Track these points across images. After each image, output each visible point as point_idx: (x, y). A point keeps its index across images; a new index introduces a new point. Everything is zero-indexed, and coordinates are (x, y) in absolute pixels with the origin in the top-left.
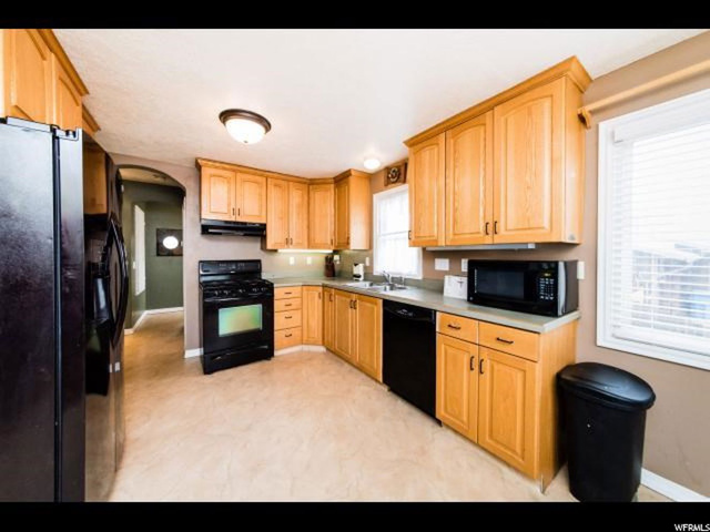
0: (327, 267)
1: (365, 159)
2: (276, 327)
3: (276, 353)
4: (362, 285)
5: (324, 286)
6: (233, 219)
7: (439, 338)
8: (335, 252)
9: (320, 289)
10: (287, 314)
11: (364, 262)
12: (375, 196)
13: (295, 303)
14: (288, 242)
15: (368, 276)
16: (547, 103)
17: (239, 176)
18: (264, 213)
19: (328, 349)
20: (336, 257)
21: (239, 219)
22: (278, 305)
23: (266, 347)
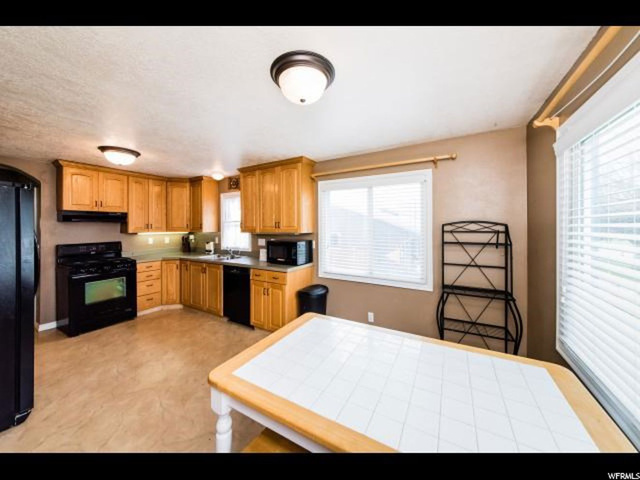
0: (183, 244)
1: (214, 173)
2: (138, 294)
3: (139, 314)
4: (212, 257)
5: (181, 260)
6: (96, 209)
7: (252, 282)
8: (190, 233)
9: (178, 262)
10: (148, 283)
11: (214, 241)
12: (222, 195)
13: (156, 274)
14: (148, 227)
15: (218, 250)
16: (296, 172)
17: (101, 174)
18: (125, 204)
19: (185, 305)
20: (192, 237)
21: (101, 210)
22: (140, 277)
23: (130, 310)
